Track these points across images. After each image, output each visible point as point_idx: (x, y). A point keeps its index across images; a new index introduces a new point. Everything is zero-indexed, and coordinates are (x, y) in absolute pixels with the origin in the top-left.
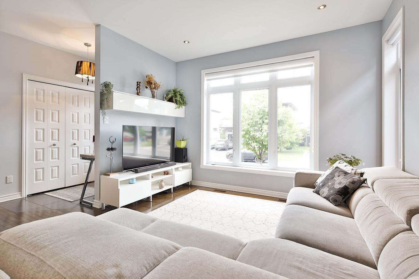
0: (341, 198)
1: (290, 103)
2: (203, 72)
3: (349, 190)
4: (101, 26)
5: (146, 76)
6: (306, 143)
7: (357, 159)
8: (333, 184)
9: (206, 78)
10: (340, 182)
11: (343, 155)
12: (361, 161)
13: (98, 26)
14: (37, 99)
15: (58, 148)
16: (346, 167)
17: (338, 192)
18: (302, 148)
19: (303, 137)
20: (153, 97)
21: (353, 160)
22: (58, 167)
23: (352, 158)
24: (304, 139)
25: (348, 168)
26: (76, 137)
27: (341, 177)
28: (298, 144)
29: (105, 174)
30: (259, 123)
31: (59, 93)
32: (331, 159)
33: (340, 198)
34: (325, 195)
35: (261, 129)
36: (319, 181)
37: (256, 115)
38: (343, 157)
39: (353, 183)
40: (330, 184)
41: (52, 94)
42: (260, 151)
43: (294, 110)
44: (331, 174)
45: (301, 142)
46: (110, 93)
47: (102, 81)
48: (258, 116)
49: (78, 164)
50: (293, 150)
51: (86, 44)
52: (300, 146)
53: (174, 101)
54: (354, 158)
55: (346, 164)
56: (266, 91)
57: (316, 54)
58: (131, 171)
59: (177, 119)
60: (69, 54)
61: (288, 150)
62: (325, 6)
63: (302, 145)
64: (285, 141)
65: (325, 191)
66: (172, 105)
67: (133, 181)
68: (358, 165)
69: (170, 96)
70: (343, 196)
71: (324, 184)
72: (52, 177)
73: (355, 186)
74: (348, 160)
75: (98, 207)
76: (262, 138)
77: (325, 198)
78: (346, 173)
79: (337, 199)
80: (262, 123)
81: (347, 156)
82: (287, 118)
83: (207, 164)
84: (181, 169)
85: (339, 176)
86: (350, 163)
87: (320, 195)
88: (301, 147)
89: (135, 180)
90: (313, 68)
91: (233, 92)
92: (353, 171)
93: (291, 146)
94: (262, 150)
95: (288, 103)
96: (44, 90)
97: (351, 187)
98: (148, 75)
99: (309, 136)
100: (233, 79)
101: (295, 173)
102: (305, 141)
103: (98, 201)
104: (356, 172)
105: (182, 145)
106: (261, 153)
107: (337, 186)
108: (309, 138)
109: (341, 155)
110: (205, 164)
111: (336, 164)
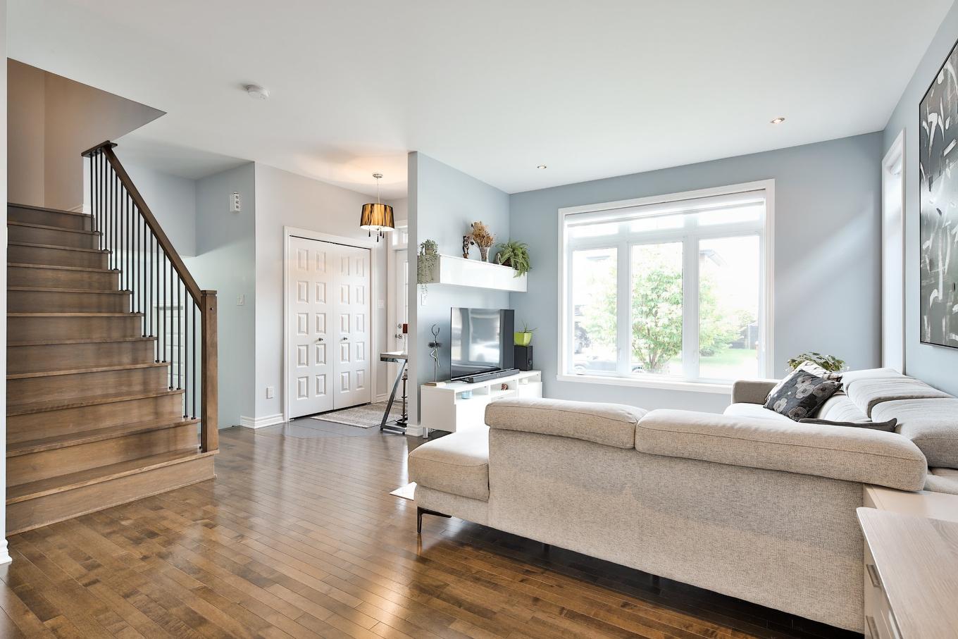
0: (805, 410)
1: (711, 251)
2: (562, 212)
3: (816, 400)
4: (418, 155)
5: (472, 225)
6: (748, 342)
7: (838, 361)
8: (795, 393)
9: (566, 223)
10: (804, 389)
11: (815, 354)
12: (844, 363)
13: (412, 154)
14: (300, 267)
15: (325, 345)
16: (815, 371)
17: (801, 403)
18: (737, 353)
19: (742, 327)
20: (484, 259)
21: (831, 362)
22: (325, 375)
23: (830, 358)
24: (744, 333)
25: (820, 372)
26: (346, 327)
27: (807, 383)
28: (728, 343)
29: (427, 384)
30: (650, 298)
31: (325, 253)
32: (793, 361)
33: (802, 411)
34: (781, 409)
35: (654, 310)
36: (773, 392)
37: (643, 282)
38: (814, 358)
39: (823, 390)
40: (789, 393)
41: (318, 256)
42: (652, 356)
43: (719, 265)
44: (791, 380)
45: (736, 338)
46: (436, 258)
47: (421, 240)
48: (647, 284)
49: (349, 372)
50: (716, 356)
51: (375, 176)
52: (732, 347)
53: (513, 263)
54: (834, 359)
55: (816, 366)
56: (679, 246)
57: (770, 184)
58: (460, 380)
59: (511, 295)
60: (350, 192)
61: (704, 355)
62: (782, 119)
63: (738, 345)
64: (704, 335)
65: (783, 403)
66: (510, 271)
67: (468, 395)
68: (839, 369)
69: (506, 256)
70: (808, 408)
71: (781, 394)
72: (318, 393)
73: (827, 393)
74: (823, 361)
75: (417, 435)
76: (658, 329)
77: (781, 413)
78: (813, 378)
79: (800, 412)
80: (657, 298)
81: (822, 356)
82: (709, 289)
83: (568, 373)
84: (525, 381)
85: (803, 382)
86: (826, 365)
87: (774, 410)
88: (735, 351)
89: (471, 393)
90: (763, 208)
91: (617, 246)
92: (826, 376)
93: (713, 349)
94: (655, 354)
95: (705, 251)
96: (307, 251)
97: (820, 394)
98: (475, 223)
99: (755, 324)
100: (617, 225)
101: (734, 383)
102: (746, 336)
103: (417, 426)
104: (829, 376)
105: (526, 340)
106: (653, 360)
107: (800, 396)
108: (755, 331)
109: (811, 355)
110: (565, 373)
111: (801, 367)
